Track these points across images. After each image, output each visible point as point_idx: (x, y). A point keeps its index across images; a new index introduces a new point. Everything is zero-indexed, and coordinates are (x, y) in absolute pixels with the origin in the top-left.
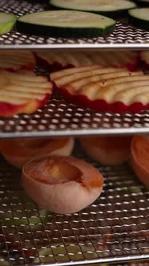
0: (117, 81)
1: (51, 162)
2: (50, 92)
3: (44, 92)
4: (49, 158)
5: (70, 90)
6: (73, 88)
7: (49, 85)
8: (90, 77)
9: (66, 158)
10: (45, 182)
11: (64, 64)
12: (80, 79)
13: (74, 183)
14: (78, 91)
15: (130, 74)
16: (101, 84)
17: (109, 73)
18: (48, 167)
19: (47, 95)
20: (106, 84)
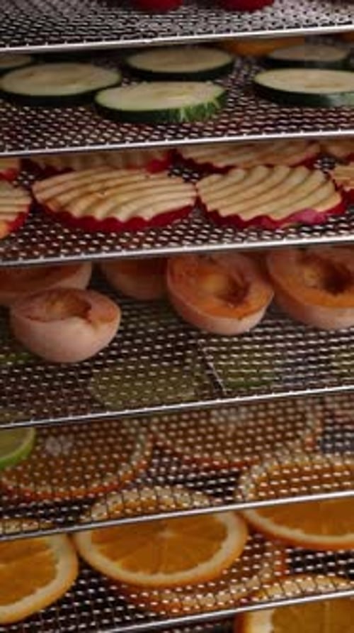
0: (123, 189)
1: (54, 296)
2: (25, 210)
3: (17, 210)
4: (51, 292)
5: (52, 206)
6: (59, 203)
7: (27, 201)
8: (86, 185)
9: (80, 291)
10: (37, 319)
11: (60, 168)
12: (72, 189)
13: (76, 319)
14: (62, 207)
15: (147, 177)
16: (99, 195)
17: (118, 176)
18: (49, 304)
19: (21, 215)
20: (107, 193)
